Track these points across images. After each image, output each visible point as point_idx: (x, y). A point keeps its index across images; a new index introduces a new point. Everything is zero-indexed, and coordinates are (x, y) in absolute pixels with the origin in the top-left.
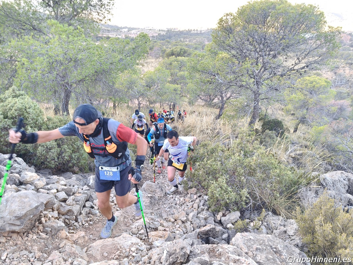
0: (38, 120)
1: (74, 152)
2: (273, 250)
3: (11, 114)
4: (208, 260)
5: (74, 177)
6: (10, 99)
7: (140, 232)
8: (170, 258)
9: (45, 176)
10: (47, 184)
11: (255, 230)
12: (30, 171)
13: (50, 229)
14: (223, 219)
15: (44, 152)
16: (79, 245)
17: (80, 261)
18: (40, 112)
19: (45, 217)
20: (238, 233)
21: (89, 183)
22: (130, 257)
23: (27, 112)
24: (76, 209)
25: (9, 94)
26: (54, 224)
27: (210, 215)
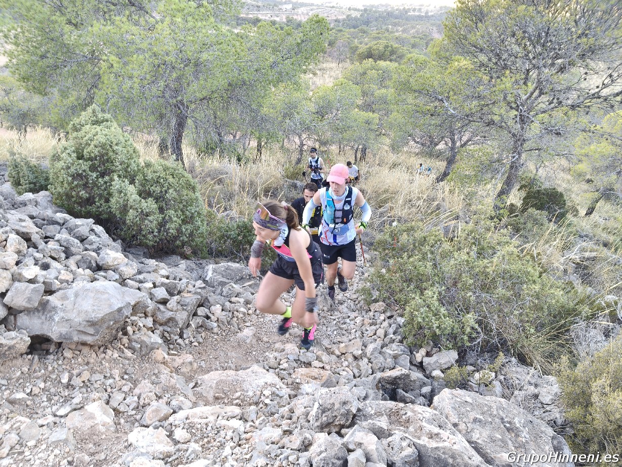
0: (130, 164)
1: (184, 222)
2: (505, 426)
3: (88, 152)
4: (386, 428)
5: (183, 264)
6: (88, 127)
7: (281, 367)
8: (324, 415)
9: (137, 258)
10: (140, 273)
11: (482, 386)
12: (113, 248)
13: (139, 346)
14: (427, 360)
15: (138, 219)
16: (183, 374)
17: (181, 401)
18: (134, 152)
19: (132, 325)
20: (446, 390)
21: (206, 277)
22: (261, 405)
23: (113, 151)
24: (181, 317)
25: (87, 118)
26: (145, 339)
27: (404, 351)
